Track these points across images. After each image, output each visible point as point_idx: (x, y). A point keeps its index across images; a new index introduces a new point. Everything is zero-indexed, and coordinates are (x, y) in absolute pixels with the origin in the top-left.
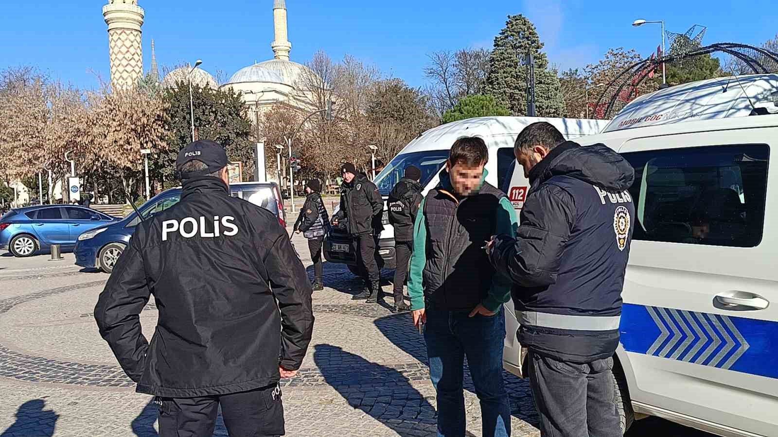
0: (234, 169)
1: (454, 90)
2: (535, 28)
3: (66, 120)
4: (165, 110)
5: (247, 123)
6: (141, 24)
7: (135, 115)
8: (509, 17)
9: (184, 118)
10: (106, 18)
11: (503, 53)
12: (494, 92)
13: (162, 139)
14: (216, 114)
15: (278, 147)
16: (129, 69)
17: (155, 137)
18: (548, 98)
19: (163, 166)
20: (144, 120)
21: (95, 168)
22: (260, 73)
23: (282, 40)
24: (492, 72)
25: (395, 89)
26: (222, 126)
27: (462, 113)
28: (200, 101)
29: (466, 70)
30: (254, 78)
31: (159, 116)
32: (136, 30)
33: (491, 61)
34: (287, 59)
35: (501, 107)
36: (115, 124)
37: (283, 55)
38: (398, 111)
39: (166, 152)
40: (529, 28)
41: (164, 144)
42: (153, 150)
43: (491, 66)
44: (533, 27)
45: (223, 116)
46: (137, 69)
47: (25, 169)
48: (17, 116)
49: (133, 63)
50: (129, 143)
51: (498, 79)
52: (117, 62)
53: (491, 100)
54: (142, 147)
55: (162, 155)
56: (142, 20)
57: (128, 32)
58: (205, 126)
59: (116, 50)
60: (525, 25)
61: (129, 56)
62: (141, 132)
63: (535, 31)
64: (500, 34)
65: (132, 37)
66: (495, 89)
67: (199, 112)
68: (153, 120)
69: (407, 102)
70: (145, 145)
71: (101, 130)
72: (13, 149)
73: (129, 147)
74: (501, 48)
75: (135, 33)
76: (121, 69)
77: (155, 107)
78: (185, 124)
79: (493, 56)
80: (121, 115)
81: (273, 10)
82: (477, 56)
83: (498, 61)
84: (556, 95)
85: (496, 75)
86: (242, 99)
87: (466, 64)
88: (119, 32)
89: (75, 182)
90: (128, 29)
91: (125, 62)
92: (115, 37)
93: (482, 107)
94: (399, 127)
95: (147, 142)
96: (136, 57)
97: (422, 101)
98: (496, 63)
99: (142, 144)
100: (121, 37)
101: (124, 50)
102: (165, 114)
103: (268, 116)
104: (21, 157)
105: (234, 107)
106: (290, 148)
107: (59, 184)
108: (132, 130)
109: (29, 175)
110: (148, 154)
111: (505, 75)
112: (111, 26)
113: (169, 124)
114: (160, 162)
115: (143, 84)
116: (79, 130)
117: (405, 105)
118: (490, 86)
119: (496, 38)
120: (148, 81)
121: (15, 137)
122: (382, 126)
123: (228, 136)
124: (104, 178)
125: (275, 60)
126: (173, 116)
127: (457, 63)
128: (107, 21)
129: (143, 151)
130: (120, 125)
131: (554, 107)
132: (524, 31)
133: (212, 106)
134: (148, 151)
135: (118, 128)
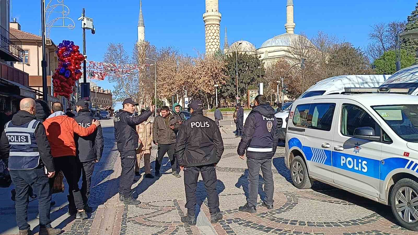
0: (256, 93)
1: (387, 45)
3: (184, 72)
4: (226, 66)
5: (263, 71)
6: (220, 21)
7: (212, 69)
9: (234, 69)
10: (204, 19)
11: (412, 25)
12: (406, 48)
13: (224, 79)
14: (249, 67)
15: (277, 82)
16: (214, 43)
17: (221, 79)
19: (224, 92)
20: (217, 71)
21: (195, 93)
22: (277, 42)
23: (290, 22)
25: (345, 49)
26: (251, 73)
27: (385, 60)
28: (241, 61)
29: (395, 34)
30: (274, 44)
31: (223, 69)
32: (217, 24)
33: (405, 30)
34: (292, 32)
35: (410, 56)
36: (204, 73)
37: (290, 31)
38: (346, 60)
39: (225, 86)
41: (225, 82)
42: (220, 85)
45: (252, 67)
46: (217, 43)
47: (168, 94)
48: (165, 70)
49: (215, 41)
50: (209, 82)
51: (409, 40)
52: (208, 41)
53: (404, 52)
54: (215, 84)
55: (224, 87)
56: (220, 19)
57: (214, 26)
58: (243, 73)
59: (208, 35)
61: (214, 37)
62: (215, 77)
64: (412, 14)
65: (215, 28)
66: (407, 46)
67: (241, 66)
68: (220, 71)
70: (216, 83)
71: (198, 76)
72: (163, 85)
73: (209, 84)
74: (411, 22)
75: (217, 26)
76: (210, 44)
77: (221, 64)
78: (234, 72)
79: (407, 27)
80: (207, 69)
81: (287, 7)
82: (402, 25)
87: (395, 30)
88: (210, 26)
89: (187, 99)
90: (214, 24)
91: (212, 41)
92: (208, 28)
94: (346, 69)
95: (217, 81)
96: (217, 38)
97: (360, 54)
98: (409, 30)
99: (215, 82)
100: (210, 28)
101: (211, 34)
102: (225, 68)
104: (166, 88)
106: (283, 82)
107: (181, 100)
108: (211, 76)
109: (169, 96)
110: (217, 87)
112: (207, 23)
113: (227, 73)
114: (223, 90)
115: (217, 54)
116: (189, 76)
117: (351, 57)
118: (404, 44)
119: (408, 17)
120: (219, 52)
121: (164, 79)
122: (336, 69)
123: (254, 78)
125: (286, 34)
126: (229, 69)
127: (390, 30)
128: (204, 21)
129: (215, 86)
133: (247, 63)
134: (217, 85)
135: (205, 75)
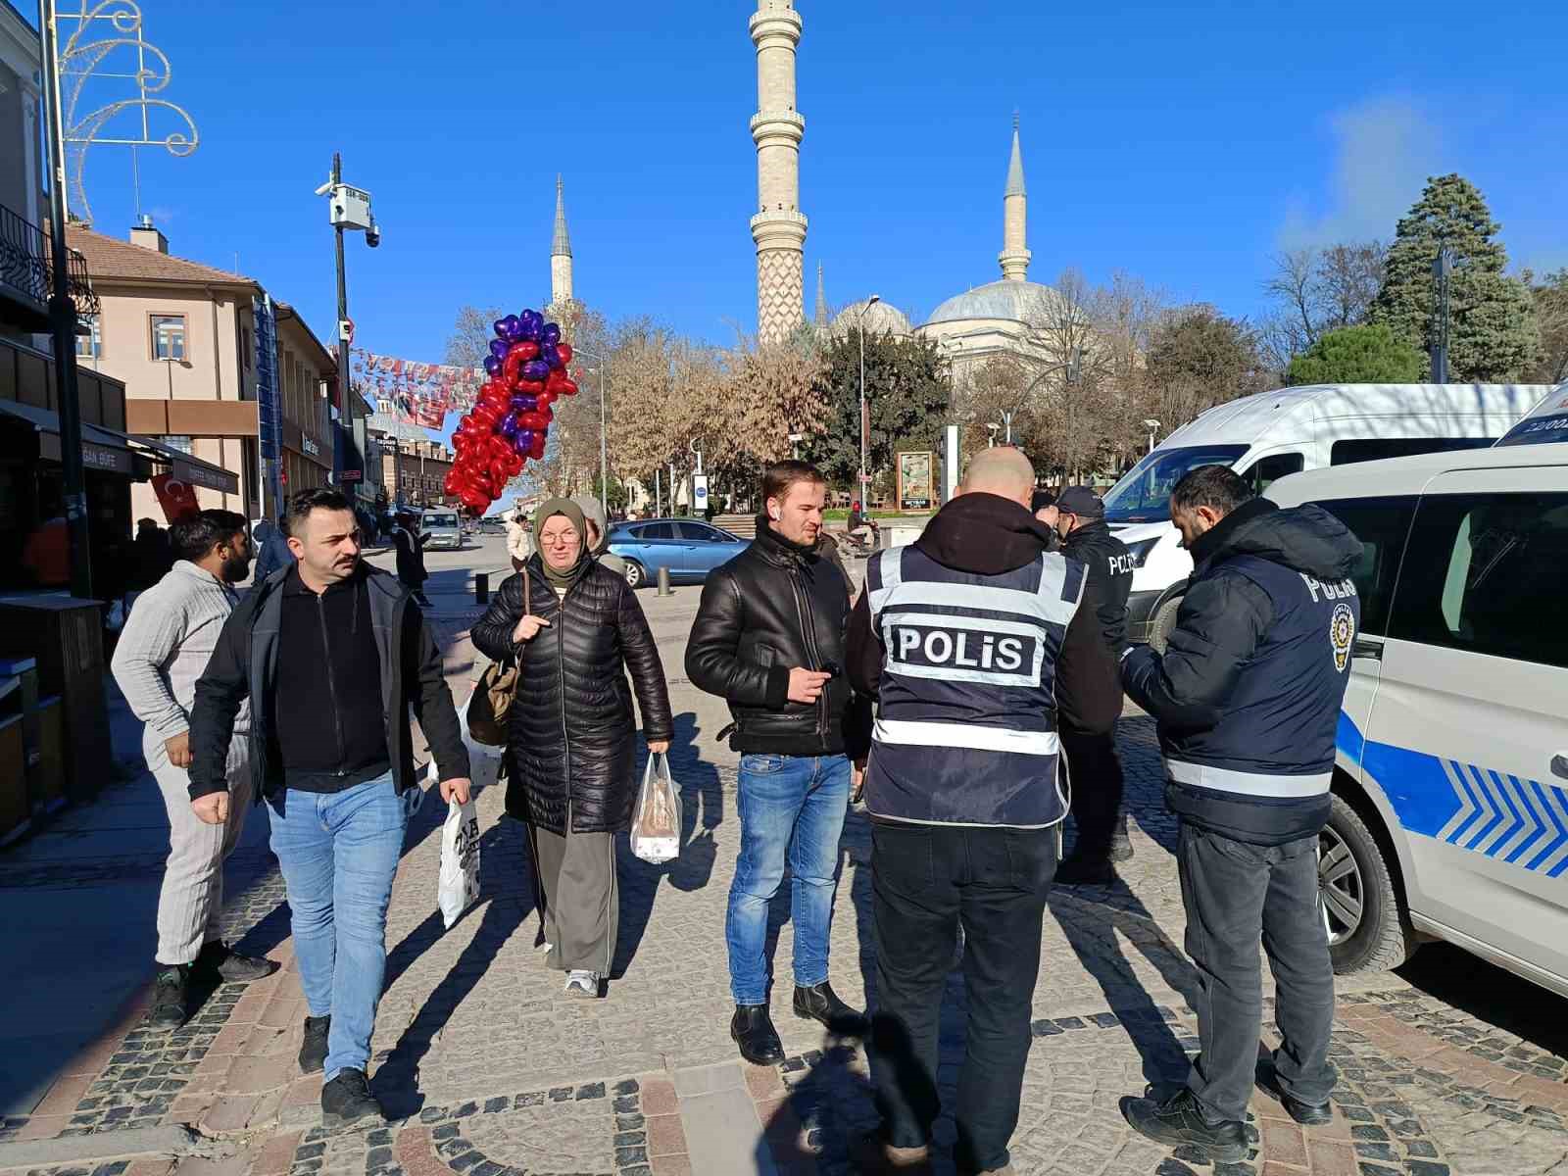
0: (921, 463)
1: (1317, 316)
2: (1484, 197)
3: (692, 394)
4: (825, 374)
5: (945, 389)
6: (803, 239)
7: (783, 384)
8: (1430, 180)
9: (852, 386)
10: (755, 234)
11: (1413, 248)
12: (1391, 320)
13: (818, 418)
14: (899, 378)
15: (990, 426)
16: (784, 309)
17: (809, 417)
18: (1504, 327)
19: (819, 459)
20: (795, 390)
21: (727, 462)
22: (977, 305)
23: (1016, 249)
24: (1391, 283)
25: (1199, 323)
26: (906, 397)
27: (1325, 359)
28: (876, 358)
29: (1344, 280)
30: (967, 313)
31: (815, 384)
32: (796, 250)
33: (1389, 263)
34: (1021, 278)
35: (1405, 347)
36: (756, 397)
37: (1017, 273)
38: (1203, 359)
39: (824, 439)
40: (1470, 198)
41: (822, 426)
42: (807, 436)
43: (1389, 272)
44: (1478, 196)
45: (909, 379)
46: (795, 309)
47: (639, 464)
48: (632, 389)
49: (789, 300)
50: (773, 426)
51: (1400, 296)
52: (768, 301)
53: (1385, 334)
54: (792, 431)
55: (819, 442)
56: (803, 233)
57: (783, 253)
58: (881, 396)
59: (766, 283)
60: (1463, 192)
61: (784, 290)
62: (791, 409)
63: (1483, 202)
64: (1411, 213)
65: (789, 261)
66: (1393, 313)
67: (874, 375)
68: (806, 390)
69: (1221, 343)
70: (795, 428)
71: (738, 406)
72: (626, 435)
73: (774, 432)
74: (1410, 238)
75: (794, 254)
76: (773, 310)
77: (812, 370)
78: (852, 395)
79: (1395, 254)
80: (764, 383)
81: (1005, 198)
82: (1366, 254)
83: (1403, 262)
84: (1521, 320)
85: (1397, 288)
86: (939, 351)
87: (1343, 269)
88: (771, 254)
89: (701, 482)
90: (783, 249)
91: (778, 300)
92: (767, 262)
93: (1366, 348)
94: (1202, 388)
95: (798, 424)
96: (794, 291)
97: (1250, 341)
98: (1400, 265)
99: (791, 428)
100: (774, 261)
101: (778, 280)
102: (824, 381)
103: (979, 378)
104: (635, 445)
105: (927, 365)
106: (1009, 428)
107: (684, 484)
108: (779, 405)
109: (646, 472)
110: (799, 442)
111: (1416, 287)
112: (762, 246)
113: (830, 396)
114: (816, 453)
115: (797, 335)
116: (708, 408)
117: (1217, 349)
118: (1385, 309)
119: (1401, 221)
120: (805, 330)
121: (629, 418)
122: (1171, 386)
123: (915, 412)
124: (743, 476)
125: (1002, 281)
126: (836, 383)
127: (1327, 267)
128: (755, 240)
129: (792, 438)
130: (763, 398)
131: (1514, 344)
132: (1461, 204)
133: (892, 366)
134: (799, 437)
135: (760, 404)
